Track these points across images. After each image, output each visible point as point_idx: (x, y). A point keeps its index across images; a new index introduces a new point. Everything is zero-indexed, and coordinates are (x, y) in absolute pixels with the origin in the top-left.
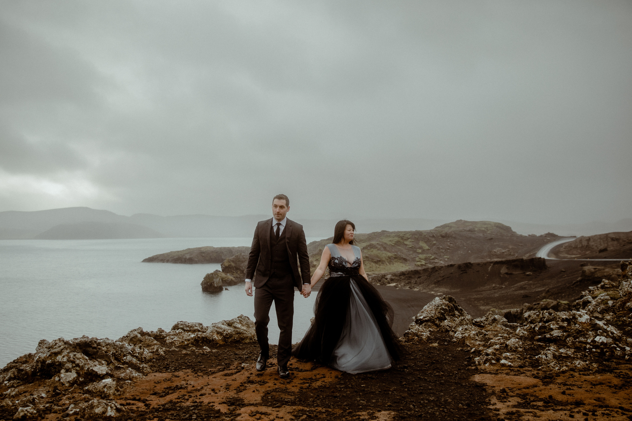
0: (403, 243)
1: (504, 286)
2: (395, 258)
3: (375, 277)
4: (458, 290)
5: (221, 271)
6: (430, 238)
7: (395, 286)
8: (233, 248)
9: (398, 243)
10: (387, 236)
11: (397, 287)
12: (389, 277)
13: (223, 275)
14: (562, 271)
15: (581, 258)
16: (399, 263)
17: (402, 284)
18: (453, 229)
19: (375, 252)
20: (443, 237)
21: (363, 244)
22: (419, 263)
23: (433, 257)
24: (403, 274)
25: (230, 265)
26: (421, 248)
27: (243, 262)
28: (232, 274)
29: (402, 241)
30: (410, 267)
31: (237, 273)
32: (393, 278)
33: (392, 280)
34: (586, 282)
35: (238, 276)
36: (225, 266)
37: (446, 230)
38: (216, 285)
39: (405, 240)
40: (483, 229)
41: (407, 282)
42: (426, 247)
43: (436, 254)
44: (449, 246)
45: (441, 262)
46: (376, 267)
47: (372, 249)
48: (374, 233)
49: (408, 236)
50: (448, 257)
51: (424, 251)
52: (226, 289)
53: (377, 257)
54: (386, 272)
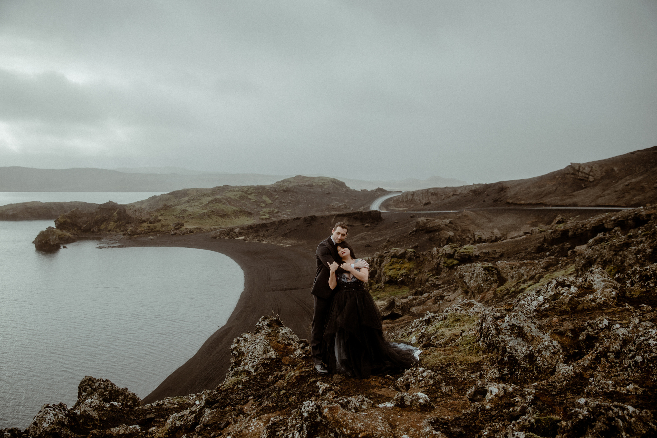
0: (247, 197)
2: (240, 212)
3: (223, 230)
4: (305, 242)
5: (55, 227)
6: (272, 192)
7: (243, 239)
8: (65, 203)
9: (242, 197)
10: (231, 191)
11: (246, 240)
12: (237, 230)
13: (59, 232)
14: (395, 223)
15: (409, 211)
16: (244, 217)
17: (251, 237)
18: (292, 184)
19: (220, 206)
20: (284, 191)
21: (208, 198)
22: (263, 217)
23: (276, 211)
24: (251, 227)
25: (66, 221)
26: (264, 202)
27: (80, 218)
28: (68, 230)
29: (245, 195)
30: (255, 221)
31: (73, 229)
32: (241, 231)
33: (240, 234)
34: (420, 232)
35: (76, 233)
36: (59, 222)
37: (287, 185)
38: (52, 243)
39: (249, 194)
40: (321, 184)
41: (255, 235)
42: (269, 201)
43: (279, 208)
44: (291, 201)
45: (284, 215)
46: (222, 221)
47: (217, 203)
48: (218, 187)
49: (251, 190)
50: (290, 211)
51: (267, 205)
52: (64, 247)
53: (223, 211)
54: (232, 226)
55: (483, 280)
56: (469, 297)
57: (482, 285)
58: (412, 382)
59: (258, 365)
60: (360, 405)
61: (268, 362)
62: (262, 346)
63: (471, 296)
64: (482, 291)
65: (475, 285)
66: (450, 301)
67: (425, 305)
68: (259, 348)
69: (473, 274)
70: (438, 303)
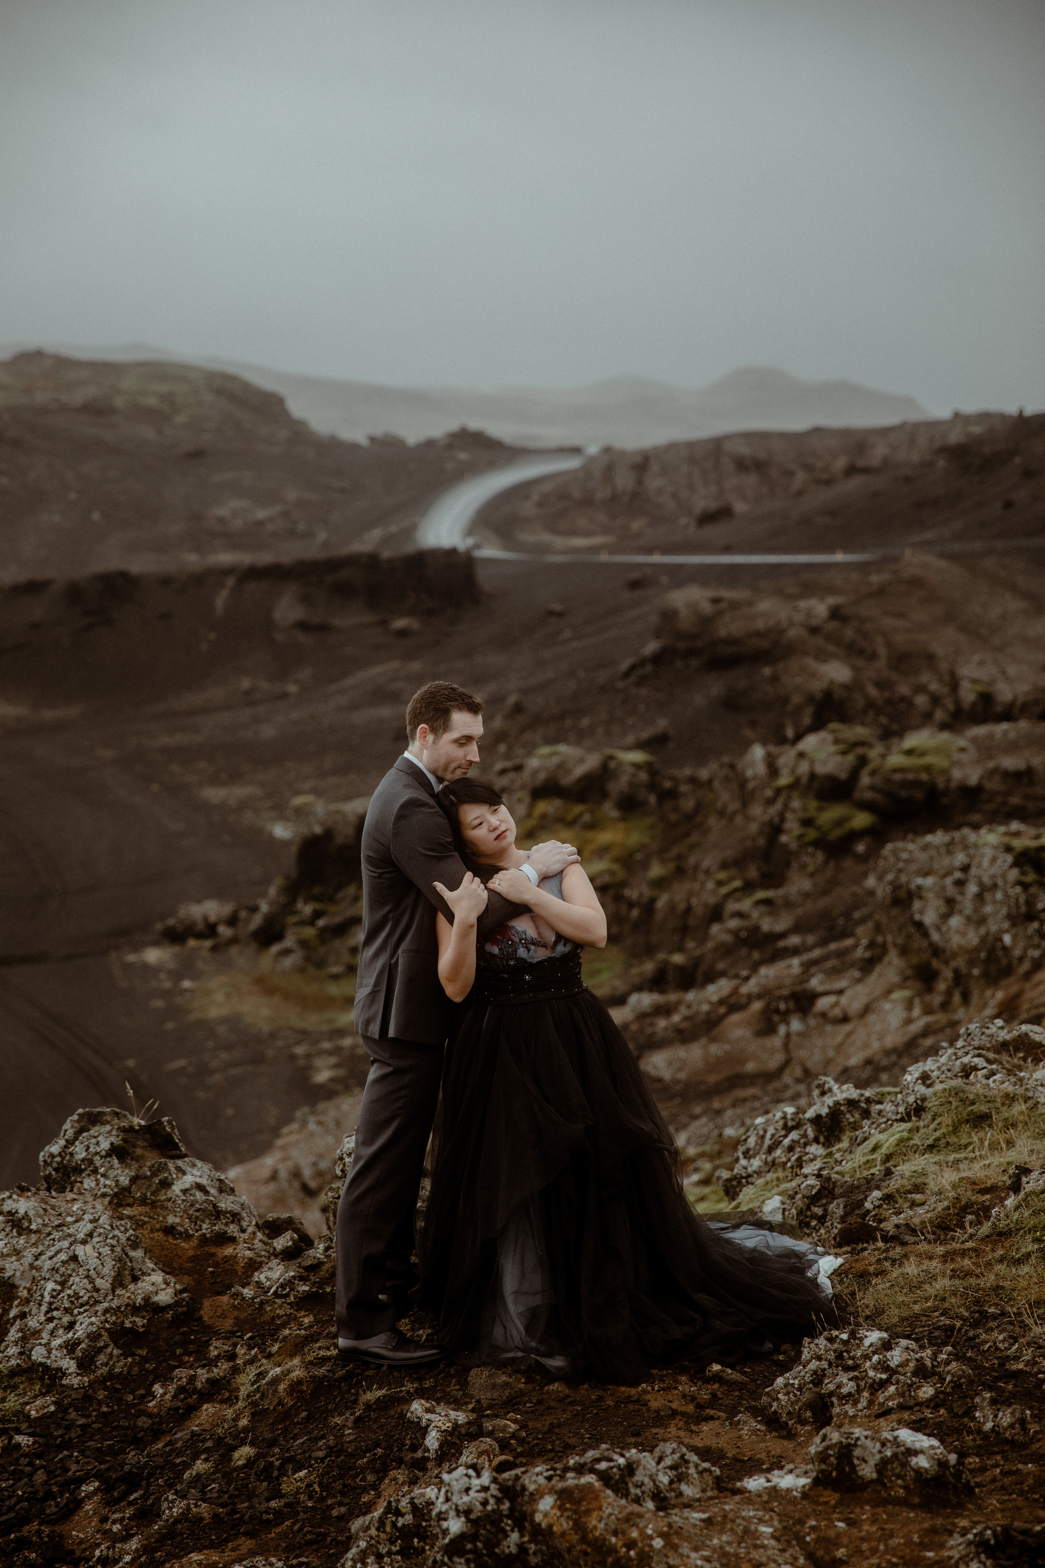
1: (292, 688)
4: (73, 711)
14: (551, 613)
15: (623, 551)
34: (679, 664)
40: (152, 402)
55: (1009, 917)
56: (937, 999)
57: (1007, 939)
58: (844, 1390)
59: (93, 1337)
60: (671, 1482)
61: (140, 1321)
62: (106, 1250)
63: (949, 993)
64: (1007, 971)
65: (973, 938)
66: (845, 1019)
67: (713, 1040)
68: (93, 1262)
69: (960, 884)
70: (782, 1030)
